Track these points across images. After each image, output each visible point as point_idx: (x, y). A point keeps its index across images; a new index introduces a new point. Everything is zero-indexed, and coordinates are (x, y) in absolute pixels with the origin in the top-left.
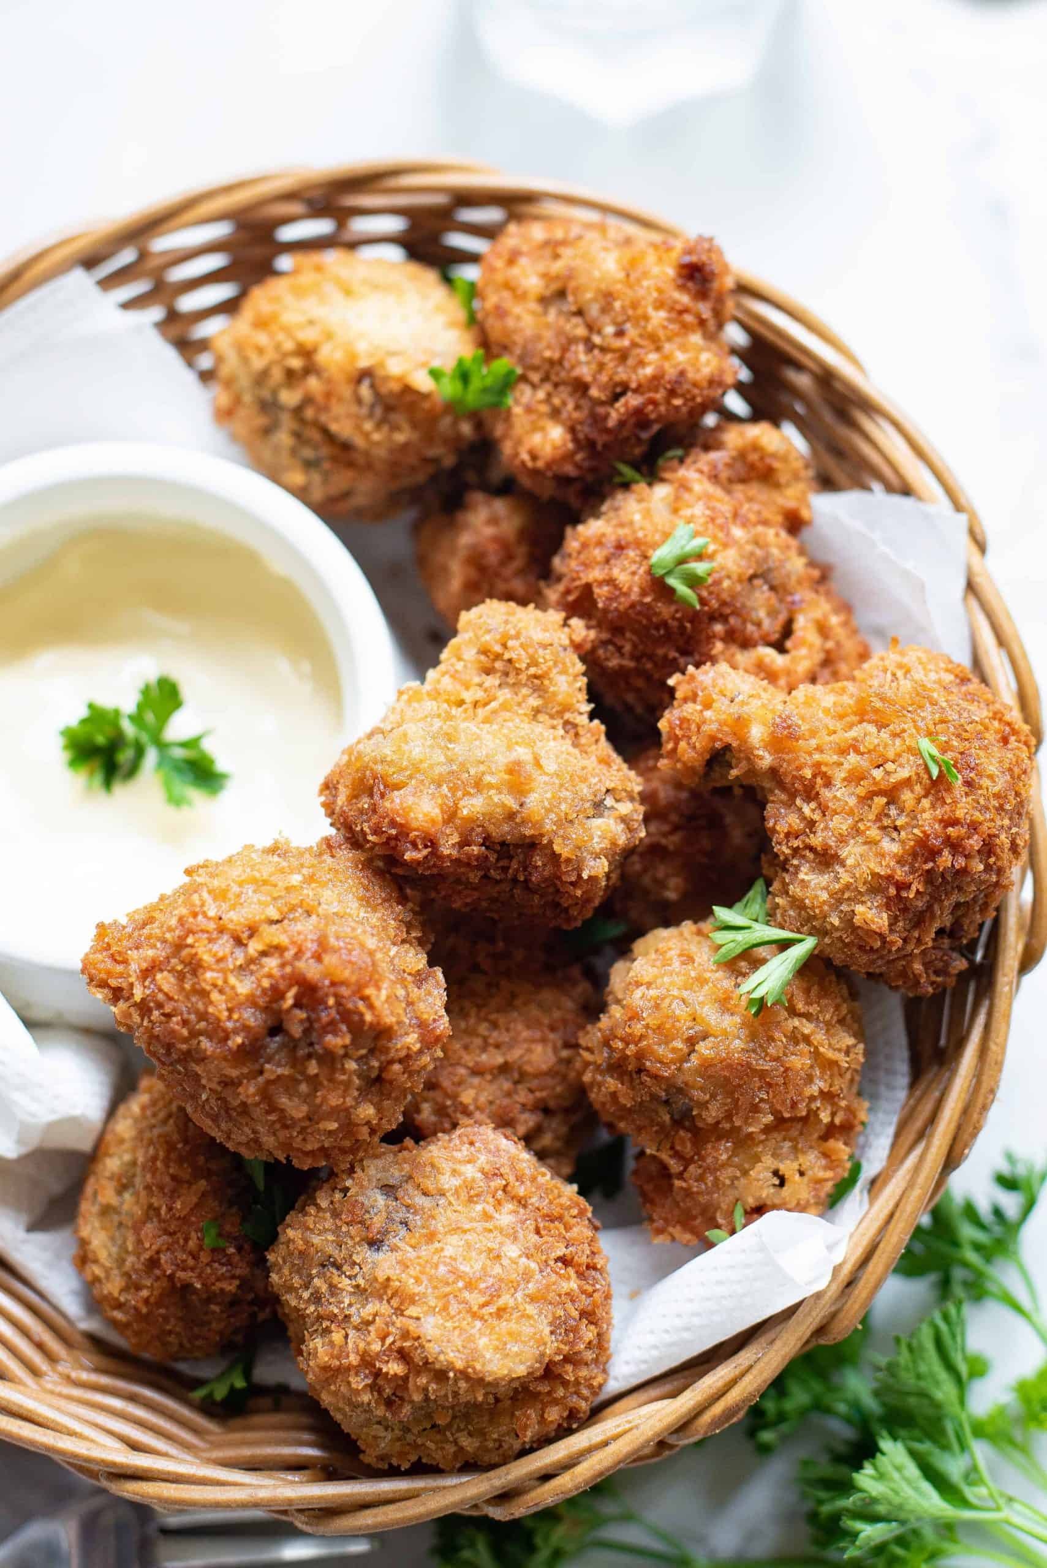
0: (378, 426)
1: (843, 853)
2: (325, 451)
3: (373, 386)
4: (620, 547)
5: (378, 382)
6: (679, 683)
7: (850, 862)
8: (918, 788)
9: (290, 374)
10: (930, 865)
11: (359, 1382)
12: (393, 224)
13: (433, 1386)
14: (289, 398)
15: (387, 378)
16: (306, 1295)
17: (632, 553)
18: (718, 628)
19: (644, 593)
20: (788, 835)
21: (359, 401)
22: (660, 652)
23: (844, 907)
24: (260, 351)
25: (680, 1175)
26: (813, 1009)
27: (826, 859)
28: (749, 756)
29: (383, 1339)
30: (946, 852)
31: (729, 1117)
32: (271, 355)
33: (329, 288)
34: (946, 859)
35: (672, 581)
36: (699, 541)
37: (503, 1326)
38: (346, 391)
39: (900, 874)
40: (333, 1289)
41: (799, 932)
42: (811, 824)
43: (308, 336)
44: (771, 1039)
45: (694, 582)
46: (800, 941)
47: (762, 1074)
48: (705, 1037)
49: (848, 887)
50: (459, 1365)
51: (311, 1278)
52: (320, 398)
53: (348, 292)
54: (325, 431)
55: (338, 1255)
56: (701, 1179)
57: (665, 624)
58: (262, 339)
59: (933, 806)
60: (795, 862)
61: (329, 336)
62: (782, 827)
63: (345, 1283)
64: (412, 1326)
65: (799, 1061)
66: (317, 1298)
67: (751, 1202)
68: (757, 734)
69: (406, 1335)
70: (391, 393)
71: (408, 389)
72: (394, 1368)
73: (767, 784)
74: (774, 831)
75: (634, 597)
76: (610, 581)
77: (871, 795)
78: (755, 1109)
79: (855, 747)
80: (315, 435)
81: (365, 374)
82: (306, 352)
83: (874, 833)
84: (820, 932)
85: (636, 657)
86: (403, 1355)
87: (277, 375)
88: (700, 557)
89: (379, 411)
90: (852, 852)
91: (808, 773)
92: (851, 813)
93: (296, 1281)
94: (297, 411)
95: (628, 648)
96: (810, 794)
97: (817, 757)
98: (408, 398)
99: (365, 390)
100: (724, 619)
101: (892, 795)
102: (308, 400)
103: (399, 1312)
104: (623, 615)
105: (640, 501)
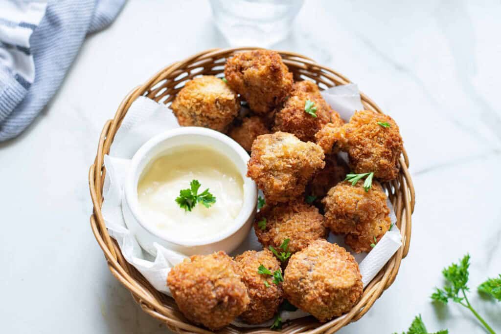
0: (223, 111)
1: (372, 151)
2: (209, 122)
3: (219, 102)
4: (295, 110)
5: (220, 101)
6: (317, 135)
7: (375, 152)
8: (382, 132)
9: (197, 107)
10: (391, 146)
11: (320, 300)
12: (200, 69)
13: (336, 295)
14: (198, 113)
15: (223, 99)
16: (299, 288)
17: (298, 111)
18: (320, 121)
19: (304, 117)
20: (357, 154)
21: (217, 107)
22: (310, 130)
23: (377, 162)
24: (189, 104)
25: (360, 235)
26: (376, 188)
27: (368, 155)
28: (342, 141)
29: (322, 288)
30: (394, 142)
31: (368, 217)
32: (192, 104)
33: (198, 86)
34: (394, 144)
35: (311, 113)
36: (312, 103)
37: (345, 276)
38: (214, 106)
39: (387, 150)
40: (306, 283)
41: (368, 172)
42: (361, 150)
43: (199, 97)
44: (372, 197)
45: (314, 111)
46: (369, 174)
47: (372, 205)
48: (358, 201)
49: (376, 157)
50: (341, 286)
51: (298, 284)
52: (206, 110)
53: (203, 85)
54: (208, 117)
55: (303, 276)
56: (365, 234)
57: (310, 123)
58: (188, 101)
59: (387, 134)
60: (361, 159)
61: (204, 96)
62: (355, 153)
63: (308, 281)
64: (328, 283)
65: (378, 200)
66: (302, 287)
67: (377, 235)
68: (342, 136)
69: (326, 285)
70: (224, 103)
71: (228, 100)
72: (327, 294)
73: (348, 146)
74: (354, 155)
75: (302, 119)
76: (296, 118)
77: (373, 137)
78: (373, 213)
79: (364, 130)
80: (206, 119)
81: (217, 100)
82: (199, 101)
83: (377, 144)
84: (373, 171)
85: (305, 134)
86: (327, 290)
87: (194, 108)
88: (313, 106)
89: (222, 108)
90: (373, 150)
91: (357, 139)
92: (370, 142)
93: (295, 286)
94: (201, 115)
95: (303, 132)
96: (359, 143)
97: (357, 135)
98: (228, 102)
99: (218, 104)
100: (321, 119)
101: (377, 135)
102: (203, 111)
103: (323, 281)
104: (301, 124)
105: (293, 100)
